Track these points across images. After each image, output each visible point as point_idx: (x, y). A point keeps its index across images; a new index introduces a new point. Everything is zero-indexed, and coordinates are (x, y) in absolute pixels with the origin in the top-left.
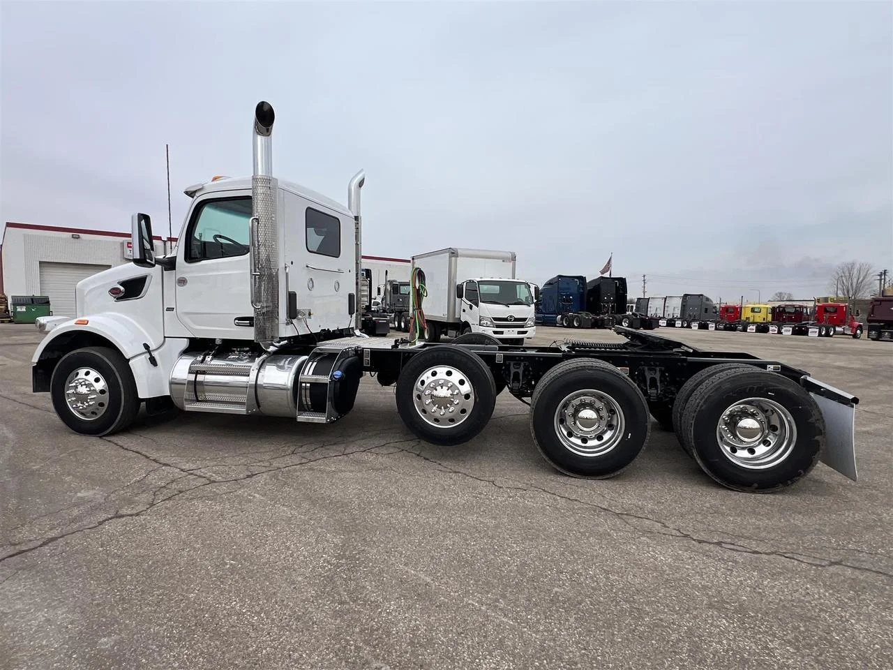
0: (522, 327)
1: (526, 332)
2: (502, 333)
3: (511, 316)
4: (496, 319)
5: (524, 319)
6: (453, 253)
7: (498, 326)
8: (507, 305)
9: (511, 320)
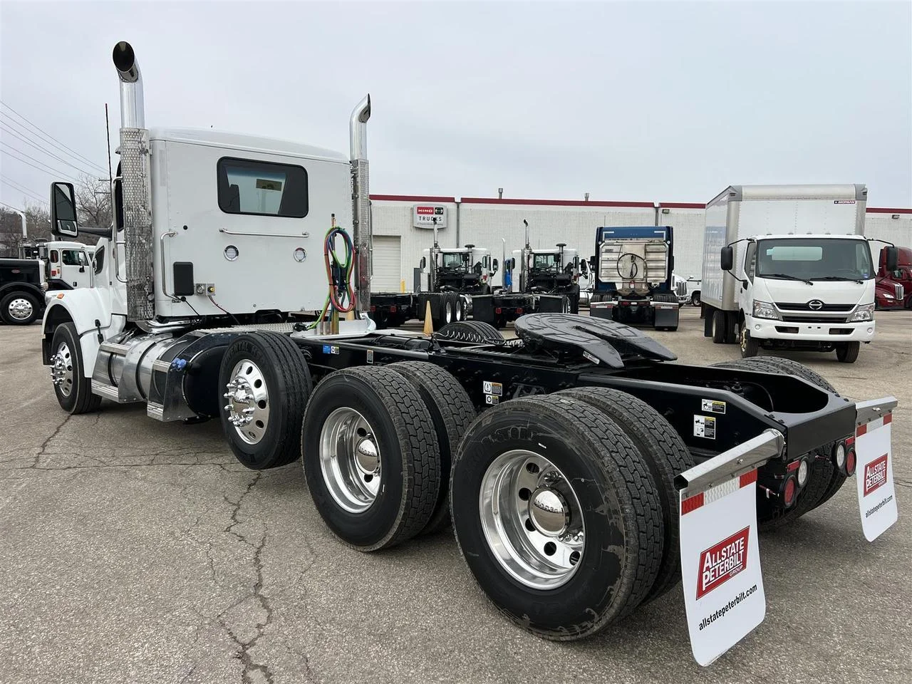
0: (842, 320)
1: (849, 331)
2: (796, 330)
3: (816, 302)
4: (782, 306)
5: (848, 307)
6: (732, 194)
7: (787, 319)
8: (808, 281)
9: (815, 308)
